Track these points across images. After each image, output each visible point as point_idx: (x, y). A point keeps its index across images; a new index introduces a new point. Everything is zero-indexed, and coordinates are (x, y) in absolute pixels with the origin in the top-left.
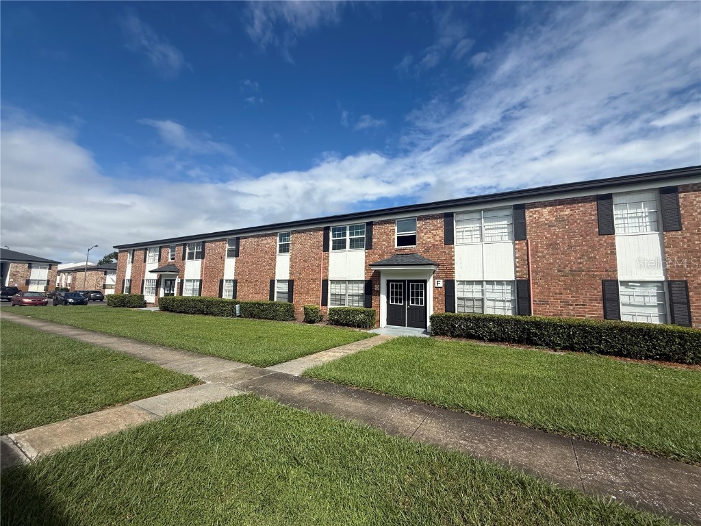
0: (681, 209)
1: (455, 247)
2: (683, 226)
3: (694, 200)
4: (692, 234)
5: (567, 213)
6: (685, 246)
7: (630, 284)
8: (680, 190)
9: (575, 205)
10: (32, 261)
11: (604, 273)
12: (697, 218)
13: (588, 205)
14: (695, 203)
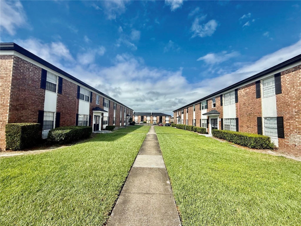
0: (281, 83)
1: (223, 107)
2: (282, 91)
3: (286, 78)
4: (285, 95)
5: (248, 90)
6: (283, 100)
7: (267, 119)
8: (281, 74)
9: (250, 87)
10: (166, 116)
11: (258, 114)
12: (287, 87)
13: (253, 86)
14: (287, 79)
